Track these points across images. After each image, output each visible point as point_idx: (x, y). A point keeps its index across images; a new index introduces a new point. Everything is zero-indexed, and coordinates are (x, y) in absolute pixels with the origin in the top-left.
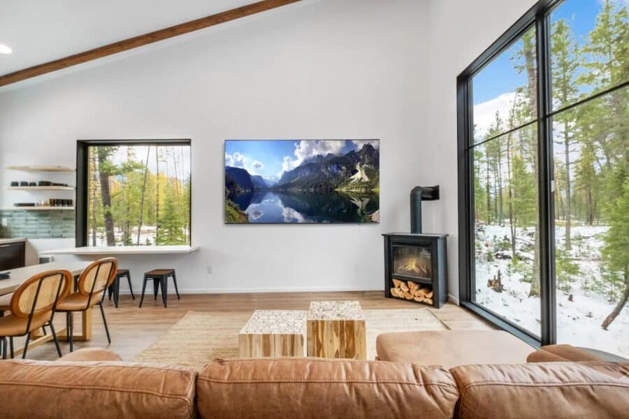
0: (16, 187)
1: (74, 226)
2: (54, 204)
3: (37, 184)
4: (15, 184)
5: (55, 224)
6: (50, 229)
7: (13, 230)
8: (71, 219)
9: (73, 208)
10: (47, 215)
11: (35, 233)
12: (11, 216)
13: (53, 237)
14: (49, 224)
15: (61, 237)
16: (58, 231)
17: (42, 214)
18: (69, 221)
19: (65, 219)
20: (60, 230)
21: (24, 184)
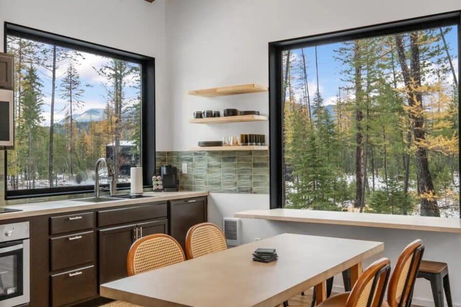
0: (200, 120)
1: (267, 175)
2: (247, 142)
3: (222, 113)
4: (199, 115)
5: (243, 171)
6: (236, 180)
7: (194, 179)
8: (263, 165)
9: (266, 148)
10: (233, 159)
11: (219, 184)
12: (191, 160)
13: (241, 191)
14: (235, 172)
15: (250, 191)
16: (245, 183)
17: (229, 157)
18: (261, 169)
19: (255, 165)
20: (248, 182)
21: (210, 114)
